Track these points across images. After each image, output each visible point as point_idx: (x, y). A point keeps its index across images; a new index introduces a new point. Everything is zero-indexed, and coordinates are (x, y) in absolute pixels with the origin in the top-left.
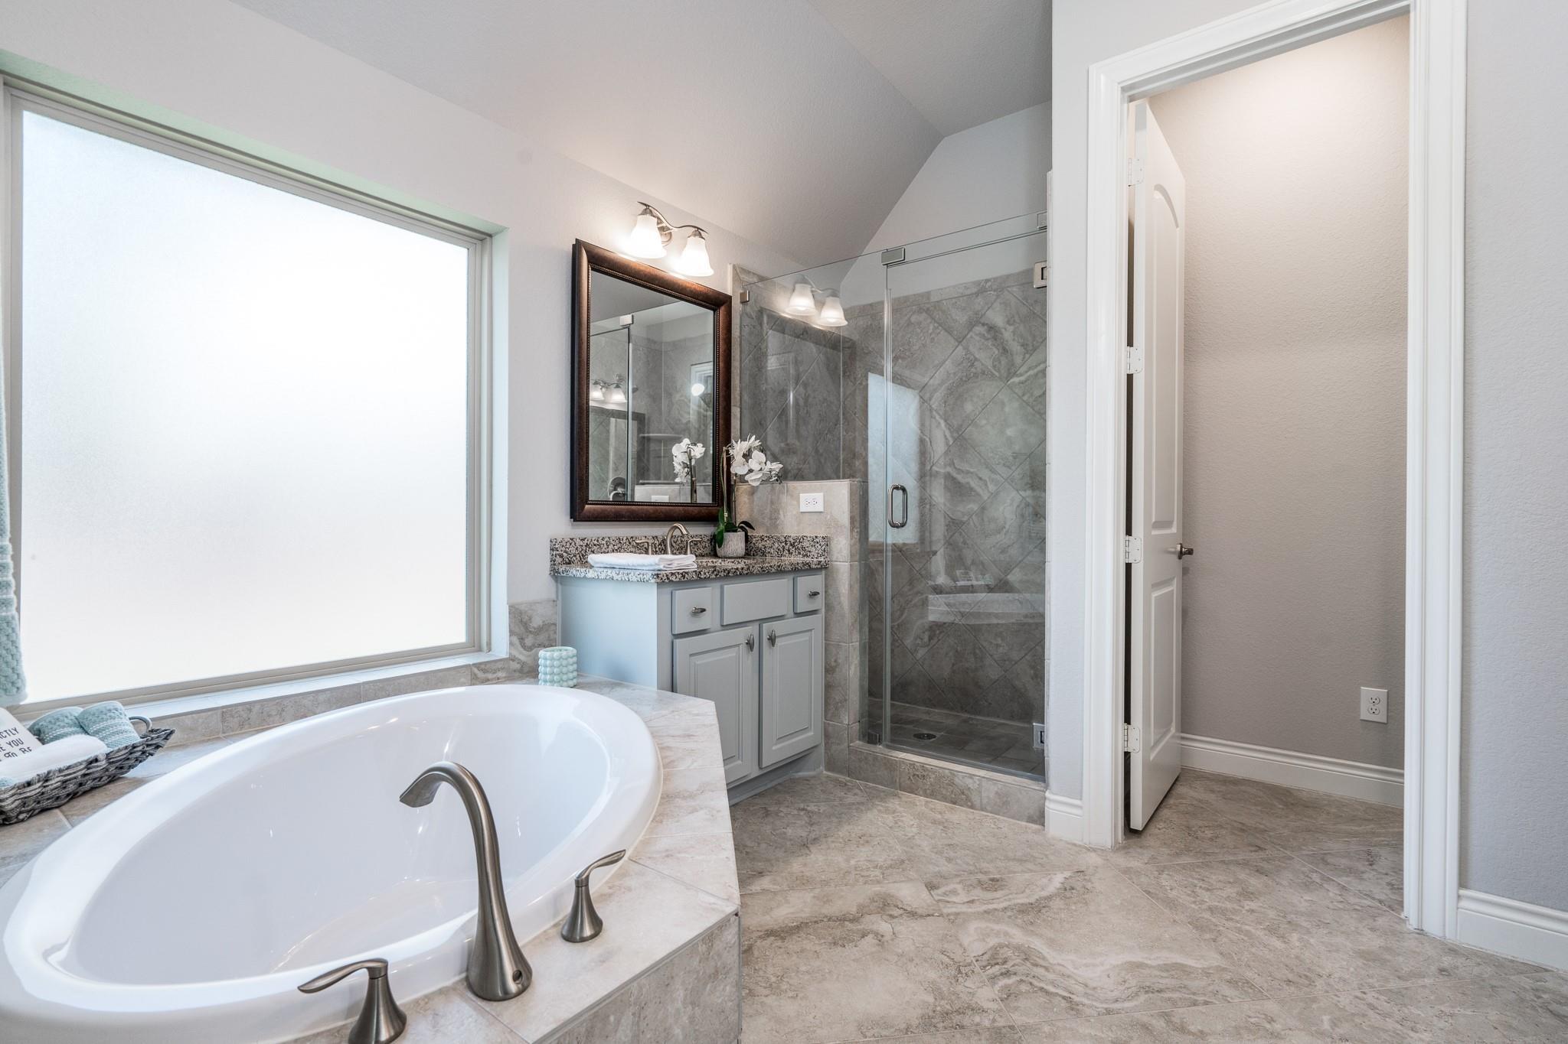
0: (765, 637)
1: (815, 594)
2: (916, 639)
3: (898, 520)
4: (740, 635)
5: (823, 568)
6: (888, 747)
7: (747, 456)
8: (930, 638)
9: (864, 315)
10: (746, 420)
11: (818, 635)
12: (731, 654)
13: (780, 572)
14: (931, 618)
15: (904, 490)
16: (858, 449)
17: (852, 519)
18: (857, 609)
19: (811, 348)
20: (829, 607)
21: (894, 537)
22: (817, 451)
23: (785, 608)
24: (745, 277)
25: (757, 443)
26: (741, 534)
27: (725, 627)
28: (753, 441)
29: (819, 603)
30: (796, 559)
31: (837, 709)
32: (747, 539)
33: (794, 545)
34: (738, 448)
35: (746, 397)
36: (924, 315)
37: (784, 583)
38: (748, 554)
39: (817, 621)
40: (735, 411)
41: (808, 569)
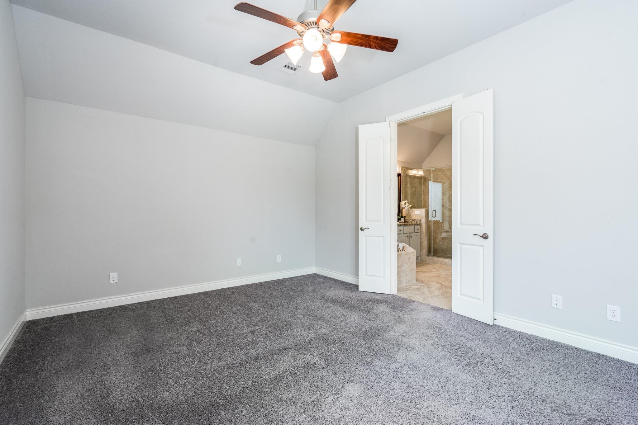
0: (410, 236)
1: (418, 229)
2: (439, 240)
3: (434, 216)
4: (406, 235)
5: (420, 224)
6: (432, 257)
7: (405, 204)
8: (442, 240)
9: (428, 171)
10: (404, 196)
11: (419, 237)
12: (404, 238)
13: (412, 225)
14: (443, 236)
15: (435, 211)
16: (426, 200)
17: (425, 216)
18: (426, 232)
19: (416, 180)
20: (421, 232)
21: (433, 219)
22: (417, 201)
23: (413, 231)
24: (404, 169)
25: (407, 202)
26: (404, 218)
27: (404, 233)
28: (406, 201)
29: (419, 231)
30: (414, 223)
31: (422, 250)
32: (405, 219)
33: (414, 220)
34: (403, 203)
35: (403, 192)
36: (441, 173)
37: (412, 227)
38: (405, 222)
39: (419, 234)
40: (402, 195)
41: (417, 225)
